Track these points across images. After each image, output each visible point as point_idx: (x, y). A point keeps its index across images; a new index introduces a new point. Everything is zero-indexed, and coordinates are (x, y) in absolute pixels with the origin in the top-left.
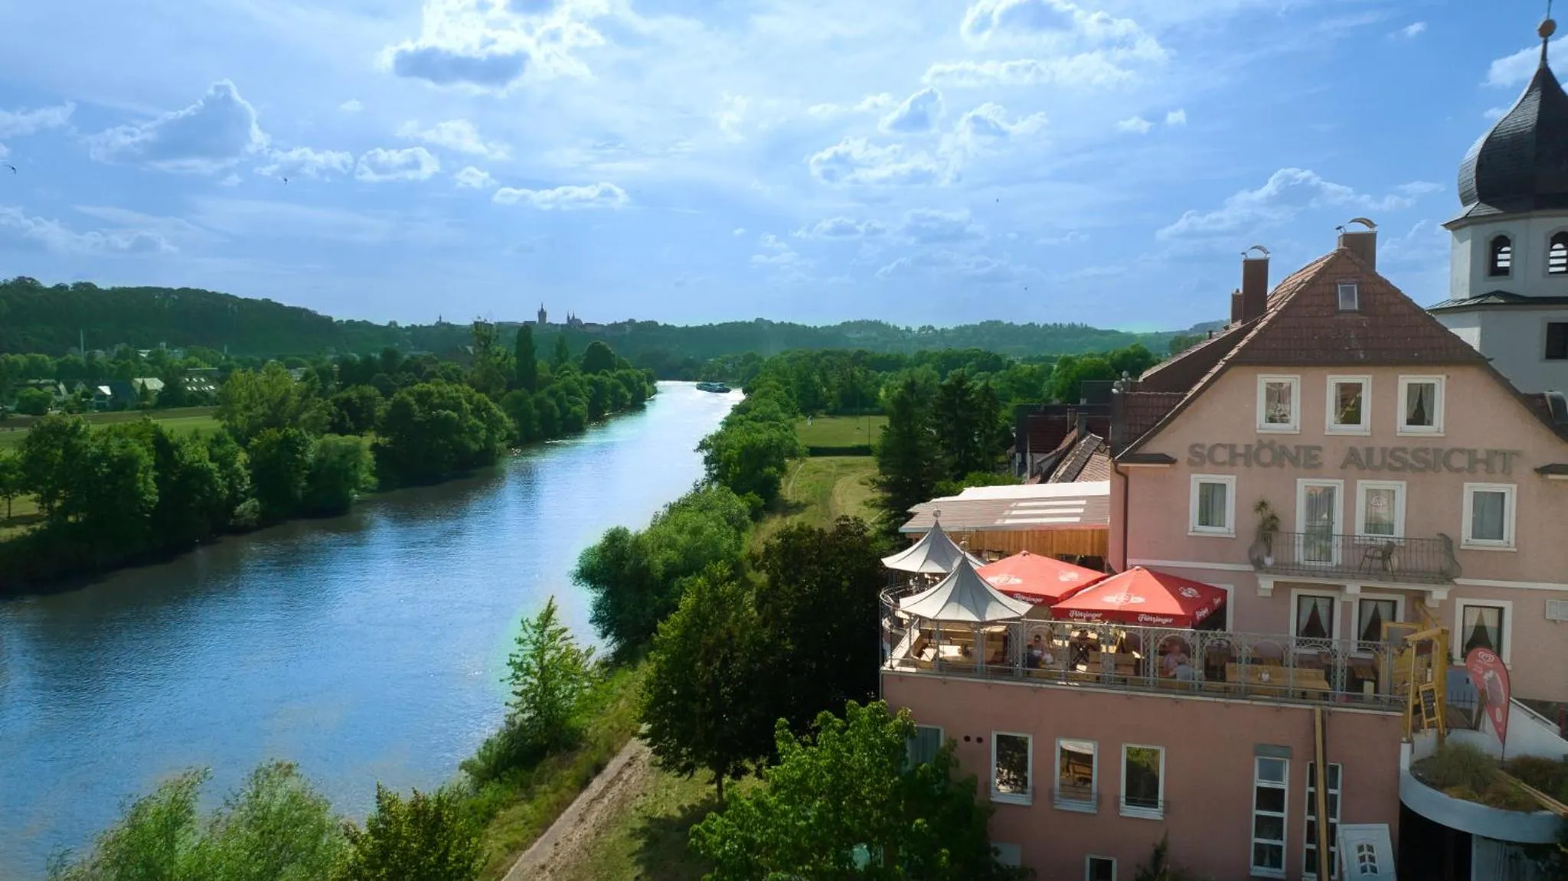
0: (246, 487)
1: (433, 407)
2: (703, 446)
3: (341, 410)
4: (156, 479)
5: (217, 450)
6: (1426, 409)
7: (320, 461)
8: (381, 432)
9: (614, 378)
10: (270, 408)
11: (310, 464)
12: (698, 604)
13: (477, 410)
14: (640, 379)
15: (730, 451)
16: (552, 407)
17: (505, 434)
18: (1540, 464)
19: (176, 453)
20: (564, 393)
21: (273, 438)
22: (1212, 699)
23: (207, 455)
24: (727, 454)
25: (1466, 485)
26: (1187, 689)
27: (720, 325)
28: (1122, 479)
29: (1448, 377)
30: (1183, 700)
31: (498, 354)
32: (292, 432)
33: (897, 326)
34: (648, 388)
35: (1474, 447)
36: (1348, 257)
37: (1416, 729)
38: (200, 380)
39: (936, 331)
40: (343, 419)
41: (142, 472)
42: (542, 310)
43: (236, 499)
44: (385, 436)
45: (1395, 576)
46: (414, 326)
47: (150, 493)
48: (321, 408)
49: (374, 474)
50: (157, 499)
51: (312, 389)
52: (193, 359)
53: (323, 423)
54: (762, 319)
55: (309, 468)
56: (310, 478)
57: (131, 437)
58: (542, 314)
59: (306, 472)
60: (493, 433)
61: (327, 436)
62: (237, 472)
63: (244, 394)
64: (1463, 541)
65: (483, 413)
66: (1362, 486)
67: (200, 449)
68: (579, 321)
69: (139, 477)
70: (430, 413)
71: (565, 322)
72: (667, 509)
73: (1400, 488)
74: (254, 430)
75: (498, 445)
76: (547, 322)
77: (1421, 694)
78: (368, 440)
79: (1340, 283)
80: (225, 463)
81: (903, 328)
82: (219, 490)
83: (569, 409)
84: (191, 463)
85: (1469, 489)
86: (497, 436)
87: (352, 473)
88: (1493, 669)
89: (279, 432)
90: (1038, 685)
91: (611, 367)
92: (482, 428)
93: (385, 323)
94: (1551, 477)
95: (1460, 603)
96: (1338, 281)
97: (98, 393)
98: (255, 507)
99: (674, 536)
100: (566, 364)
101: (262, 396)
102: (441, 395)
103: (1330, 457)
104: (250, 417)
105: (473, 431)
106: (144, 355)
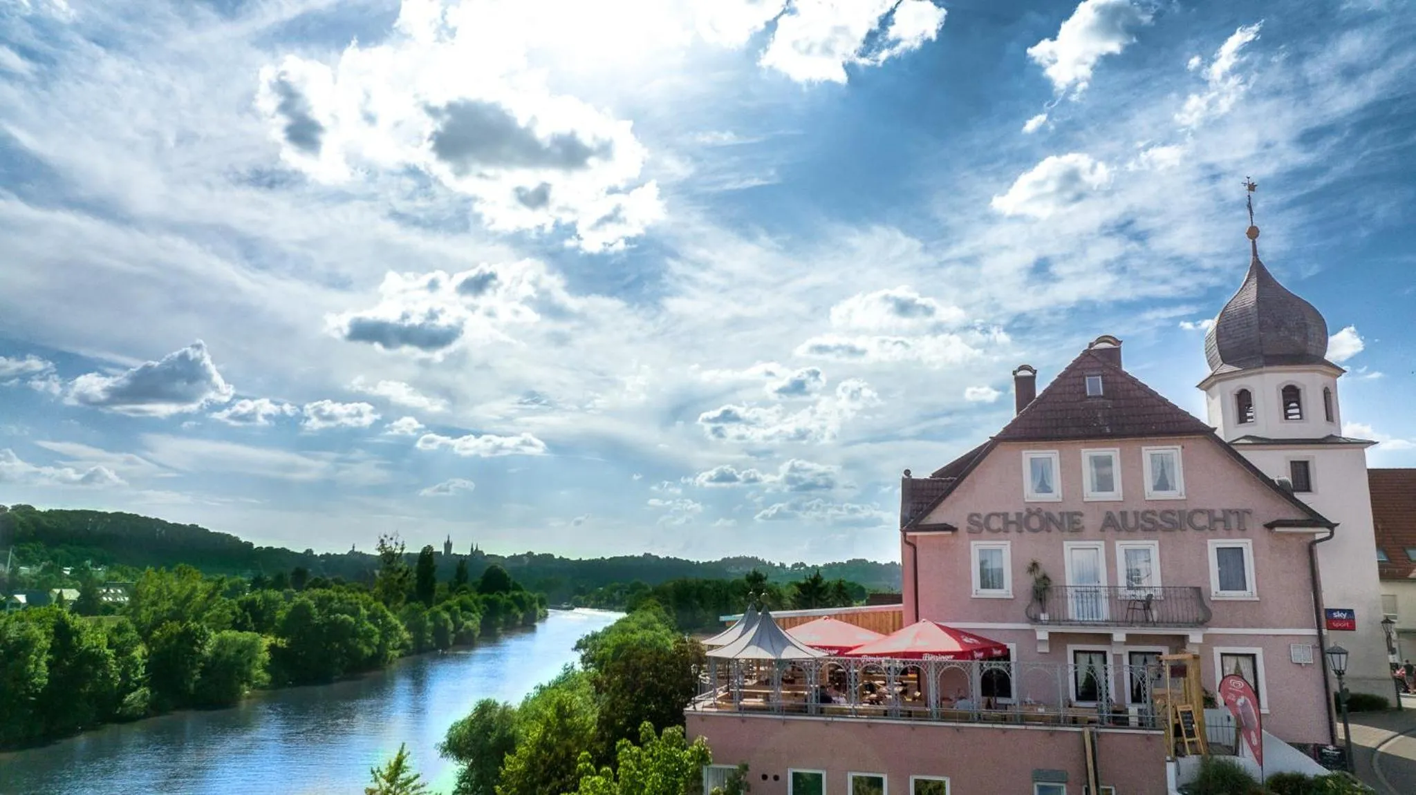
0: (140, 677)
1: (332, 611)
2: (579, 646)
3: (245, 611)
4: (49, 663)
5: (116, 638)
6: (1168, 477)
7: (217, 655)
8: (279, 634)
9: (507, 599)
10: (175, 604)
11: (207, 658)
12: (545, 736)
13: (372, 618)
14: (532, 601)
15: (606, 650)
16: (445, 621)
17: (398, 644)
18: (1269, 521)
19: (75, 639)
20: (459, 608)
21: (174, 631)
22: (990, 726)
23: (105, 641)
24: (602, 652)
25: (1210, 541)
26: (966, 718)
27: (611, 559)
28: (912, 548)
29: (1183, 447)
30: (963, 727)
31: (400, 570)
32: (193, 625)
33: (772, 562)
34: (540, 611)
35: (1212, 508)
36: (1093, 356)
37: (1179, 752)
38: (116, 591)
39: (808, 568)
40: (245, 620)
41: (36, 655)
42: (448, 541)
43: (126, 689)
44: (283, 637)
45: (1155, 624)
46: (328, 555)
47: (39, 676)
48: (225, 607)
49: (266, 669)
50: (45, 681)
51: (220, 588)
52: (114, 574)
53: (225, 622)
54: (650, 554)
55: (205, 660)
56: (204, 672)
57: (33, 620)
58: (448, 545)
59: (202, 664)
60: (387, 641)
61: (226, 633)
62: (132, 661)
63: (153, 590)
64: (1213, 594)
65: (379, 620)
66: (1121, 547)
67: (99, 636)
68: (482, 552)
69: (32, 659)
70: (328, 617)
71: (468, 553)
72: (538, 690)
73: (1153, 546)
74: (157, 624)
75: (391, 652)
76: (452, 552)
77: (1179, 713)
78: (266, 641)
79: (1088, 376)
80: (122, 651)
81: (777, 564)
82: (111, 676)
83: (463, 624)
84: (88, 648)
85: (1213, 545)
86: (391, 643)
87: (246, 668)
88: (1244, 695)
89: (181, 626)
90: (830, 719)
91: (507, 590)
92: (376, 633)
93: (302, 551)
94: (1277, 529)
95: (1217, 651)
96: (1086, 373)
97: (14, 601)
98: (144, 696)
99: (540, 709)
100: (465, 585)
101: (170, 593)
102: (341, 600)
103: (1091, 521)
104: (155, 612)
105: (368, 635)
106: (68, 573)
